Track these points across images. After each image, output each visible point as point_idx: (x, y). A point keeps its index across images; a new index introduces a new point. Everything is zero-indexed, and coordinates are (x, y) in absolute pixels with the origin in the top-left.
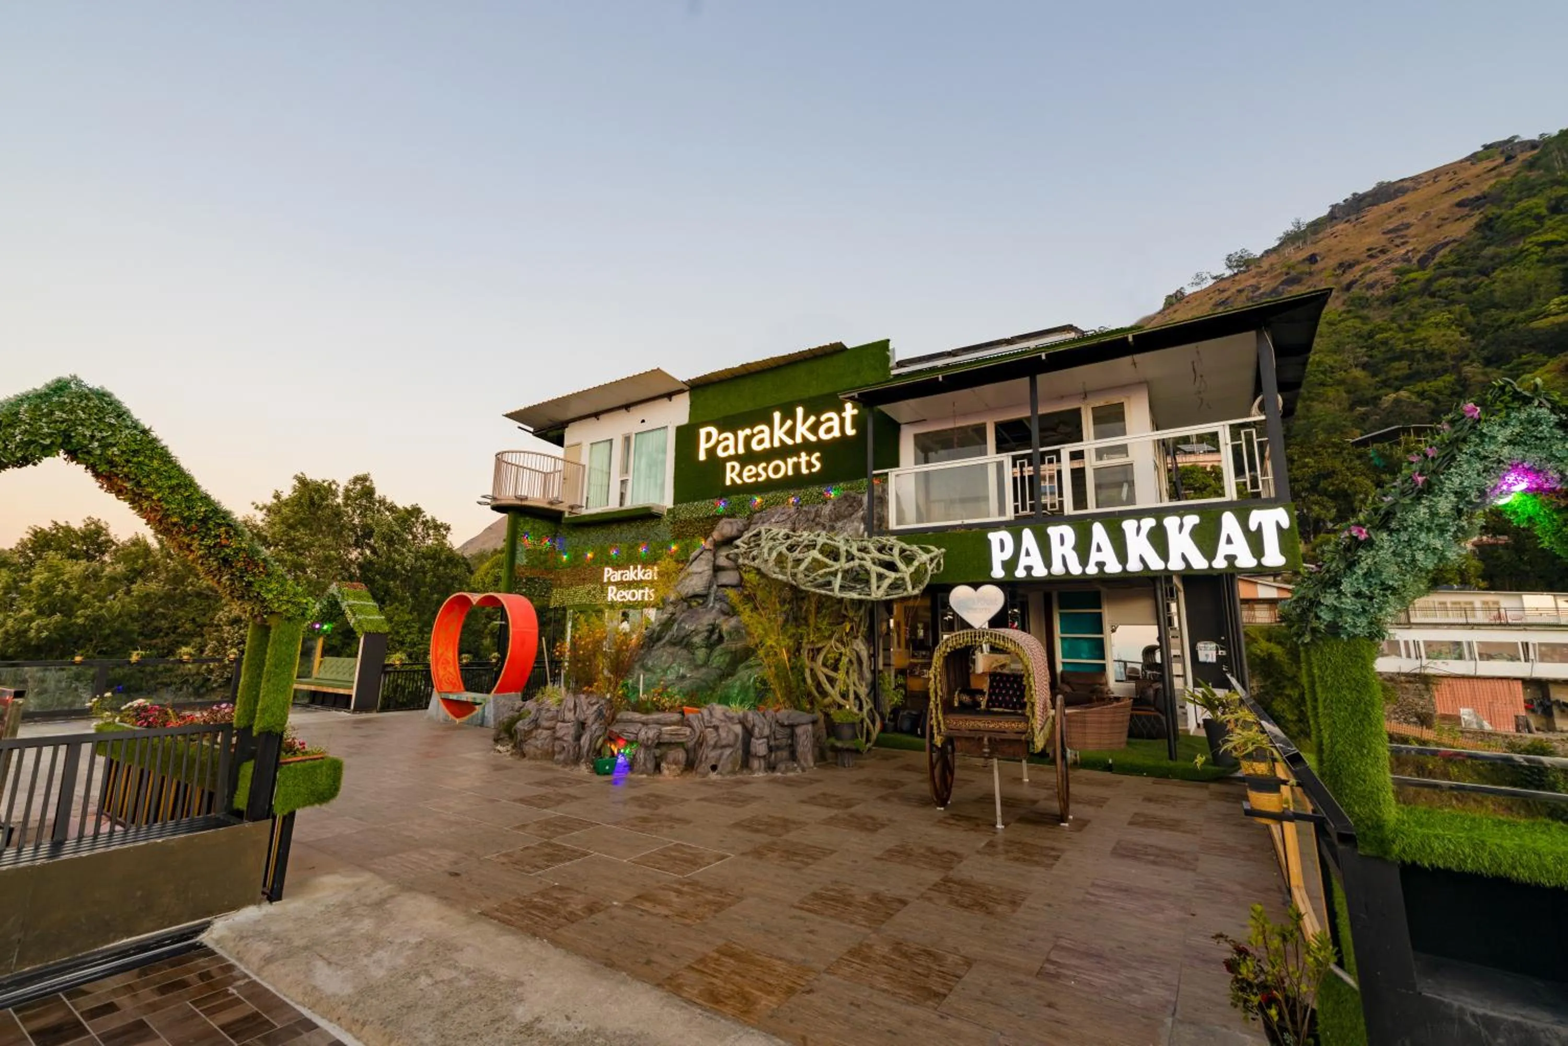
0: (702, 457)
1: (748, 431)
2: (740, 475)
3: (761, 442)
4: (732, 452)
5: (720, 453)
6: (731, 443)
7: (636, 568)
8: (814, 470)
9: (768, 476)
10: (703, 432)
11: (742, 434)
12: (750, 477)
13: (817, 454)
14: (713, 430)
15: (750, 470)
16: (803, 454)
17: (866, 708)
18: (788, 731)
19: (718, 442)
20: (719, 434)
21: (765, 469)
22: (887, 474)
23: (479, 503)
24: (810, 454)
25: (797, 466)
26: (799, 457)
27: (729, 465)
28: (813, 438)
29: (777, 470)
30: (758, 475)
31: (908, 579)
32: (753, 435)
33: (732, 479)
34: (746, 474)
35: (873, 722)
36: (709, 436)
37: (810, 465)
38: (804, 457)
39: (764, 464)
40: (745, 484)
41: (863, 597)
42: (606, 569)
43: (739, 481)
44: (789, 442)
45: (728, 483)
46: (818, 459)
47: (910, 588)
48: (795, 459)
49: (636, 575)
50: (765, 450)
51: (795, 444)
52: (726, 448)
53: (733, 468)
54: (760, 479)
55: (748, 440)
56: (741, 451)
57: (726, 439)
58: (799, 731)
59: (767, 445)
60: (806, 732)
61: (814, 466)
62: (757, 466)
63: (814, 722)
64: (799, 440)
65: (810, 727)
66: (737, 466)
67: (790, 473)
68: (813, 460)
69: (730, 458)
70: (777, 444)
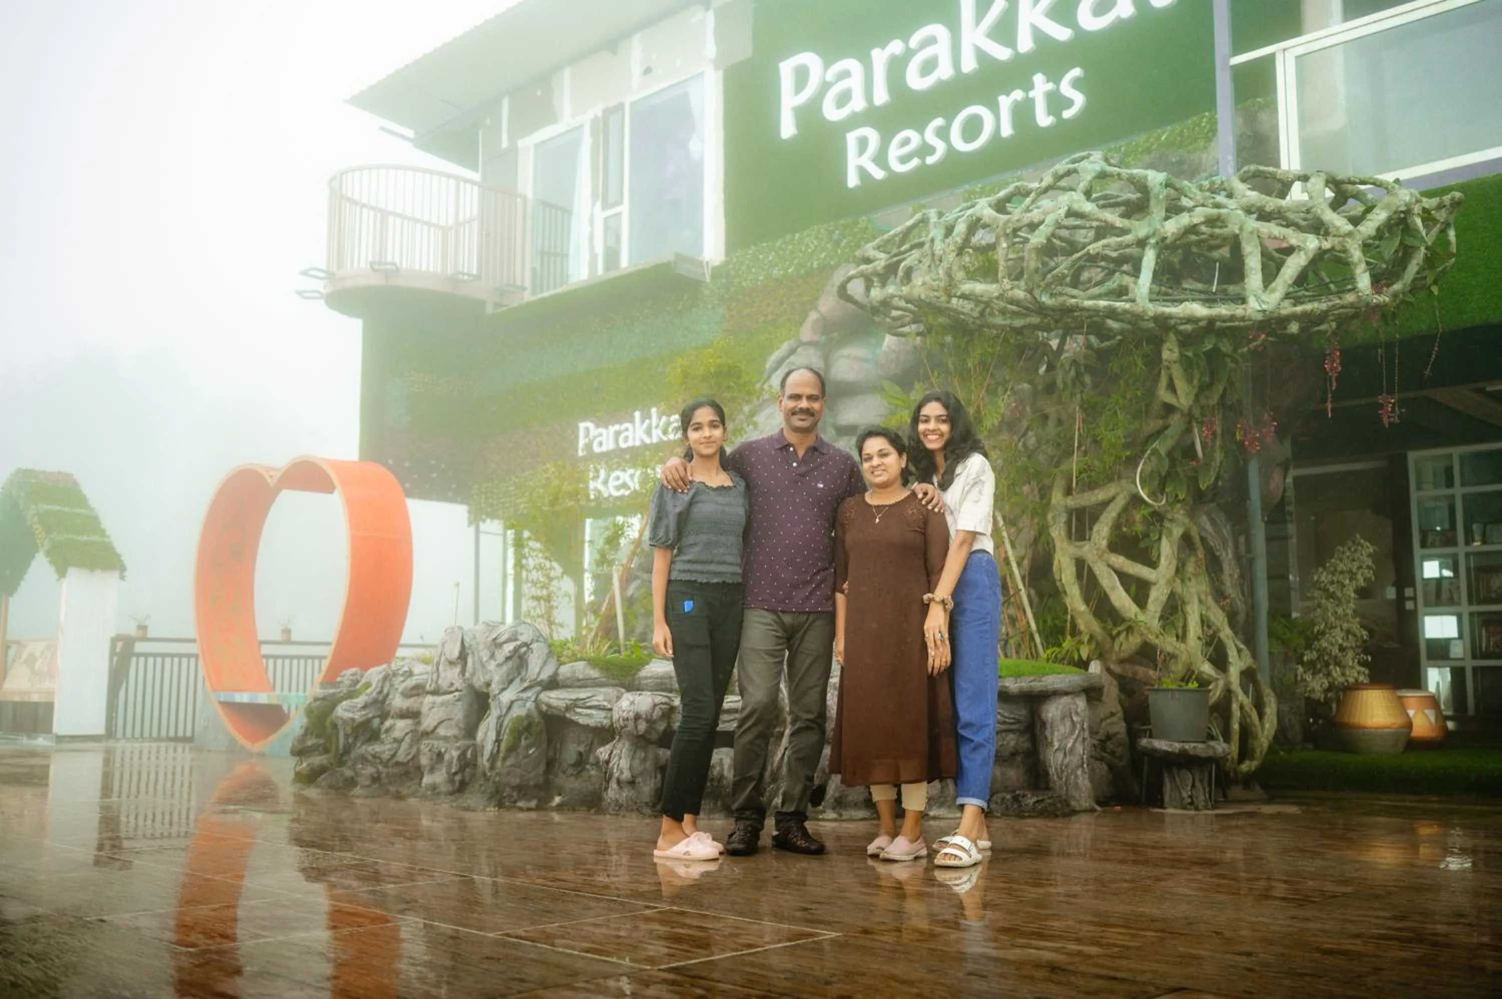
0: (788, 129)
1: (896, 47)
2: (881, 159)
3: (929, 66)
4: (858, 104)
5: (832, 113)
6: (855, 83)
7: (646, 416)
8: (1067, 114)
9: (950, 149)
10: (786, 68)
11: (880, 57)
12: (904, 160)
13: (1076, 72)
14: (810, 59)
15: (906, 142)
16: (1039, 79)
17: (1237, 664)
18: (1022, 713)
19: (825, 87)
20: (826, 67)
21: (943, 133)
22: (1272, 57)
23: (300, 293)
24: (1055, 76)
25: (1023, 111)
26: (1028, 86)
27: (852, 138)
28: (1062, 34)
29: (972, 128)
30: (926, 150)
31: (1356, 254)
32: (909, 54)
33: (862, 172)
34: (894, 152)
35: (1259, 706)
36: (802, 75)
37: (1057, 102)
38: (1041, 85)
39: (939, 122)
40: (893, 177)
41: (1223, 310)
42: (582, 426)
43: (879, 174)
44: (1003, 53)
45: (853, 181)
46: (1076, 84)
47: (1364, 282)
48: (1018, 95)
49: (649, 432)
50: (941, 84)
51: (1018, 56)
52: (844, 99)
53: (863, 143)
54: (930, 160)
55: (897, 67)
56: (881, 97)
57: (845, 74)
58: (1052, 711)
59: (944, 71)
60: (1067, 715)
61: (1069, 103)
62: (921, 130)
63: (1092, 693)
64: (1025, 44)
65: (1081, 703)
66: (872, 135)
67: (1007, 131)
68: (1066, 89)
69: (855, 121)
70: (969, 65)
